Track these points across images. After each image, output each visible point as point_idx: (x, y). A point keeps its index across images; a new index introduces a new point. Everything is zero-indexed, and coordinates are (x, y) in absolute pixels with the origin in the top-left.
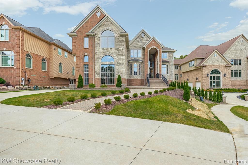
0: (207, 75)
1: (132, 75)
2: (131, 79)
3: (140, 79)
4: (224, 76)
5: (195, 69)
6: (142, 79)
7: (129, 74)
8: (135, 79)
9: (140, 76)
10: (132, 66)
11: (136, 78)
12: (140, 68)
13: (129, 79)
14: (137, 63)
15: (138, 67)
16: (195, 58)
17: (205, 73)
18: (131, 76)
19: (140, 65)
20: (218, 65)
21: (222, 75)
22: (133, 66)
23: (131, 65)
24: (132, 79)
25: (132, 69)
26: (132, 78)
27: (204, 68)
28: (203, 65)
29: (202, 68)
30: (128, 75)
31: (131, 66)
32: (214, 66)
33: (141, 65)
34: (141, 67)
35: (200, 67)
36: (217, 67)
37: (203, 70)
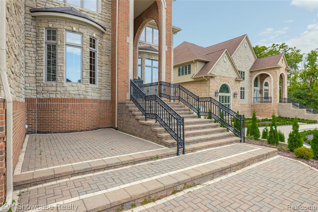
0: (214, 93)
1: (54, 79)
2: (50, 99)
3: (95, 101)
4: (234, 97)
5: (193, 80)
6: (102, 98)
7: (37, 74)
8: (73, 100)
9: (93, 86)
10: (54, 39)
11: (77, 97)
12: (92, 54)
13: (40, 100)
14: (81, 30)
15: (88, 49)
16: (195, 59)
17: (212, 89)
18: (49, 83)
19: (92, 42)
20: (227, 77)
21: (232, 95)
22: (58, 37)
23: (49, 32)
24: (57, 100)
25: (59, 50)
26: (53, 96)
27: (212, 80)
28: (210, 74)
29: (208, 79)
30: (33, 80)
31: (49, 38)
32: (223, 77)
33: (97, 42)
34: (97, 50)
35: (206, 77)
36: (226, 81)
37: (211, 84)
